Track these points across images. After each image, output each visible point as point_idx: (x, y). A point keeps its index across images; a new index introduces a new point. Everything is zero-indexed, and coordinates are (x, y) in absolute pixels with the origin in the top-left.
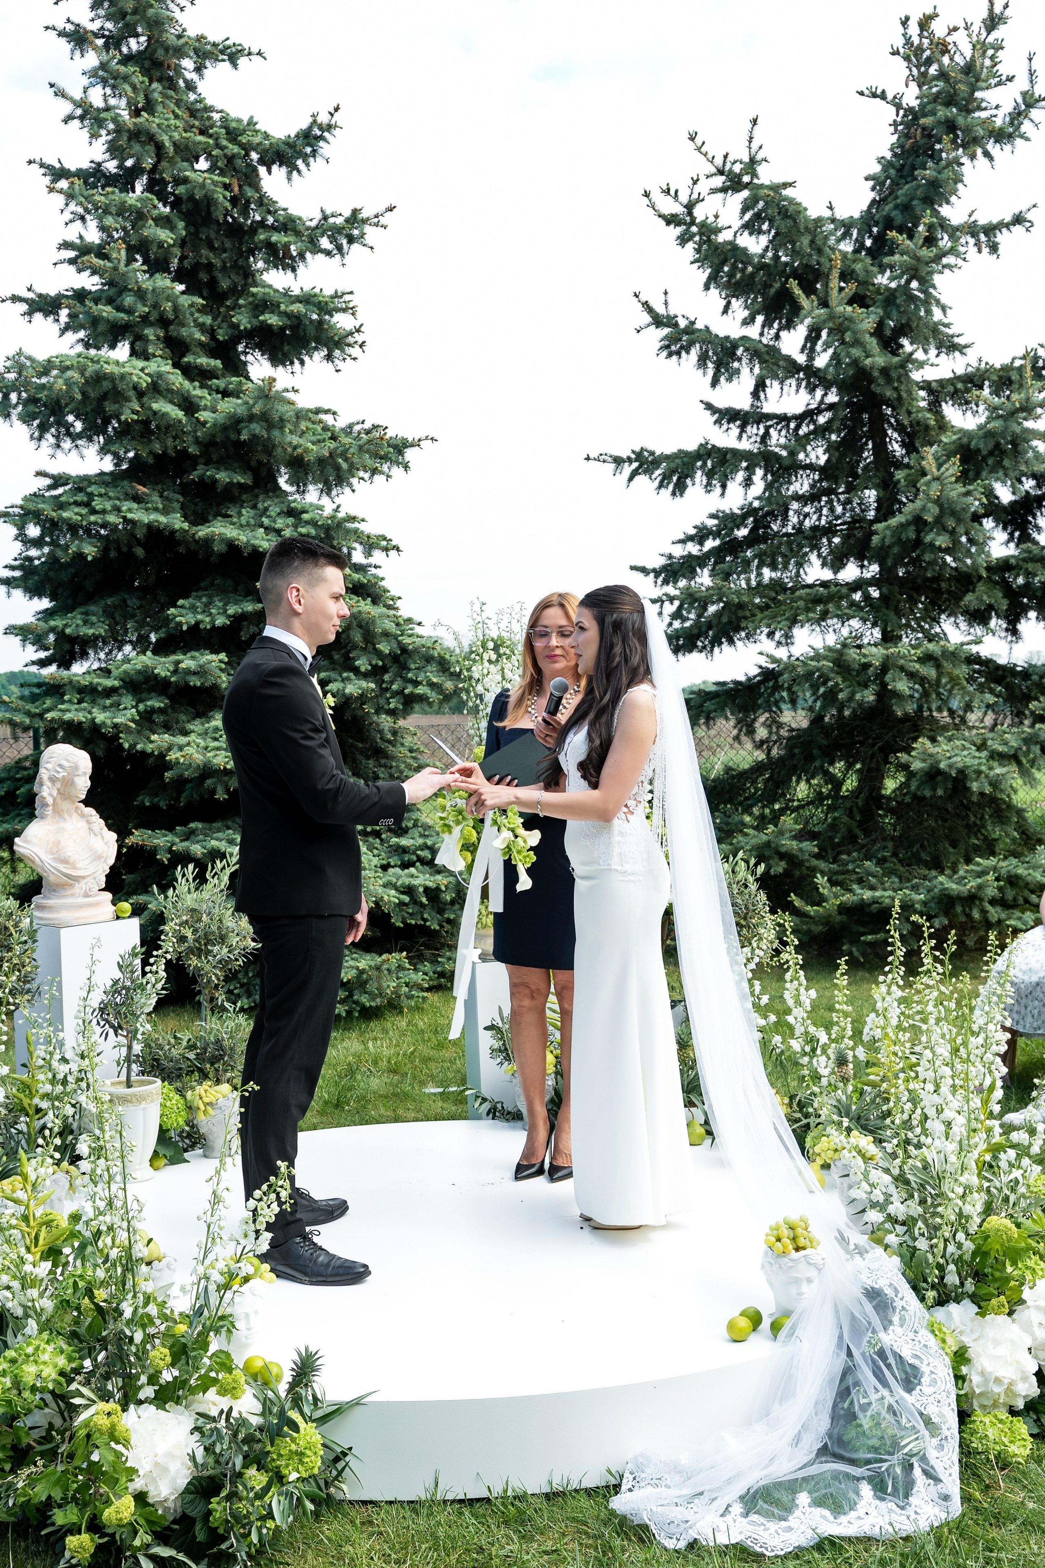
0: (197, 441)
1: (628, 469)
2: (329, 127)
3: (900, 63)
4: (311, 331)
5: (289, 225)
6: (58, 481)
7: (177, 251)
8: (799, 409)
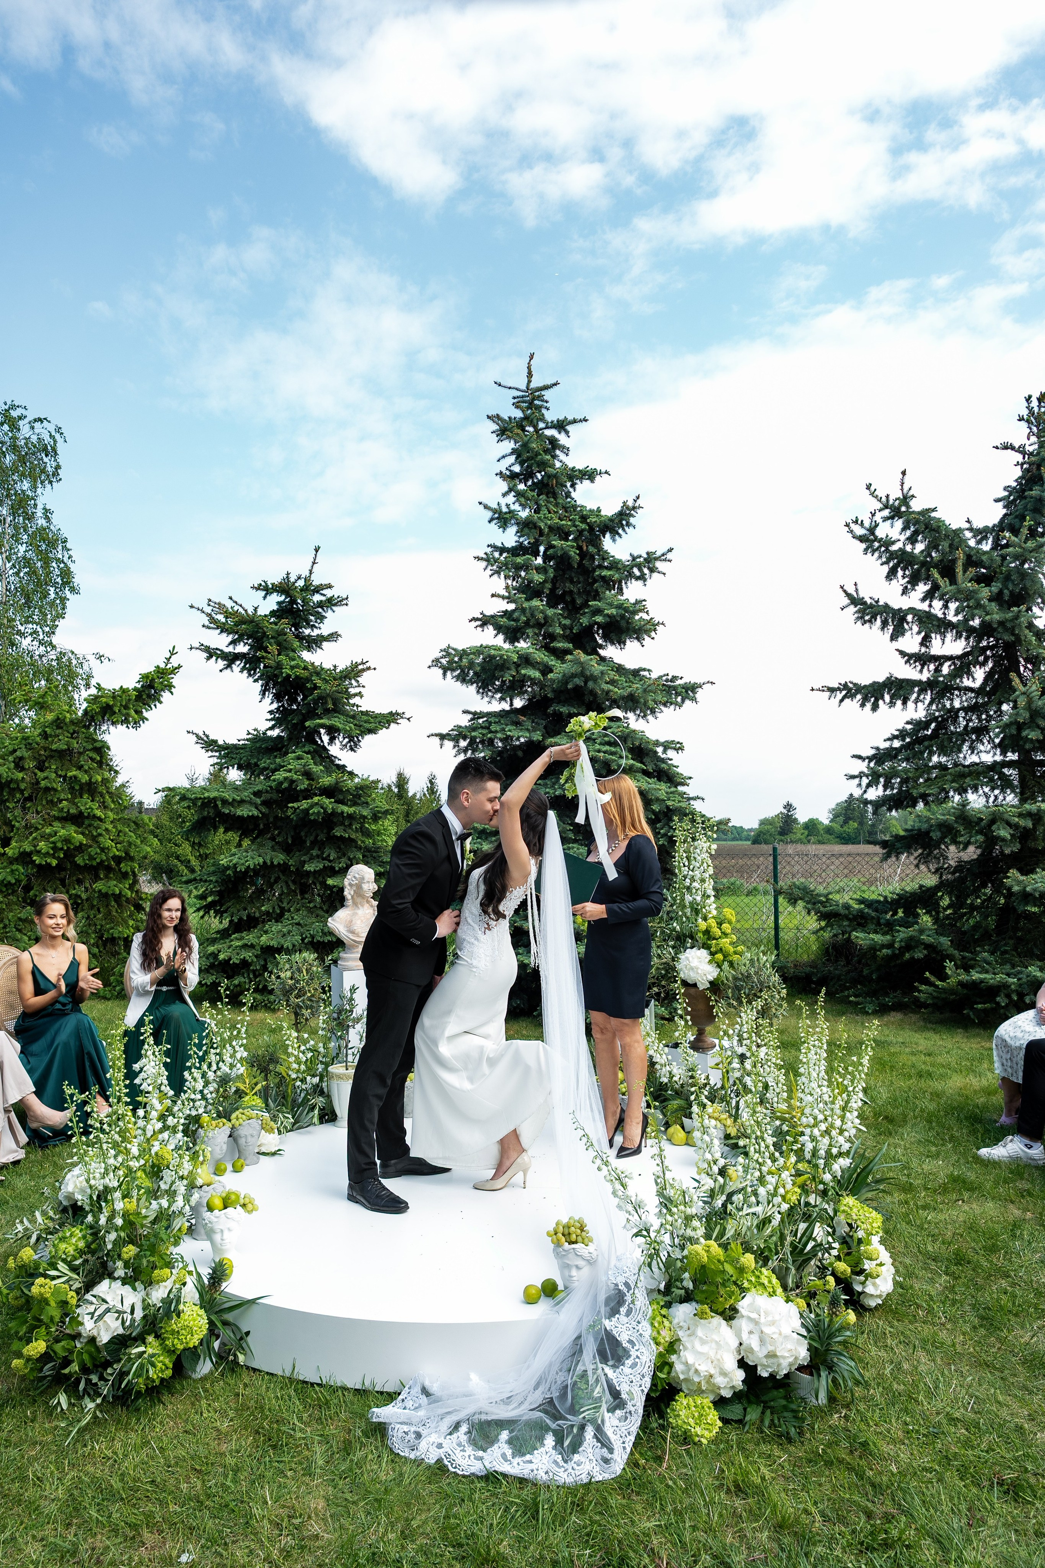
0: (554, 691)
1: (839, 696)
2: (634, 508)
3: (1024, 424)
4: (623, 624)
5: (615, 565)
6: (476, 715)
7: (549, 585)
8: (959, 652)
